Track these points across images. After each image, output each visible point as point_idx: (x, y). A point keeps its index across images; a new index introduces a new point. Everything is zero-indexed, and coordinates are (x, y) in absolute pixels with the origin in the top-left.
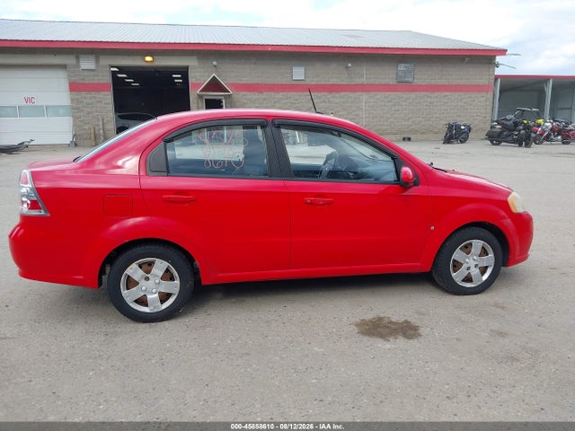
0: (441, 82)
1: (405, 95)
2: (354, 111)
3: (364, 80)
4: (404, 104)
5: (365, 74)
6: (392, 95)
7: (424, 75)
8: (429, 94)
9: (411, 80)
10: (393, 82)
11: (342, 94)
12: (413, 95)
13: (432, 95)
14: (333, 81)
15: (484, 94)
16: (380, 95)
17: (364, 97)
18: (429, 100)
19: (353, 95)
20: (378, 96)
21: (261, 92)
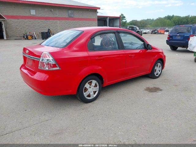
0: (82, 17)
1: (72, 21)
2: (55, 27)
3: (57, 16)
4: (71, 24)
5: (58, 14)
6: (67, 21)
7: (77, 15)
8: (79, 21)
9: (73, 16)
10: (67, 17)
11: (51, 20)
12: (74, 21)
13: (80, 22)
14: (47, 16)
15: (95, 21)
16: (63, 21)
17: (58, 22)
18: (79, 23)
19: (54, 21)
20: (63, 22)
21: (19, 19)
